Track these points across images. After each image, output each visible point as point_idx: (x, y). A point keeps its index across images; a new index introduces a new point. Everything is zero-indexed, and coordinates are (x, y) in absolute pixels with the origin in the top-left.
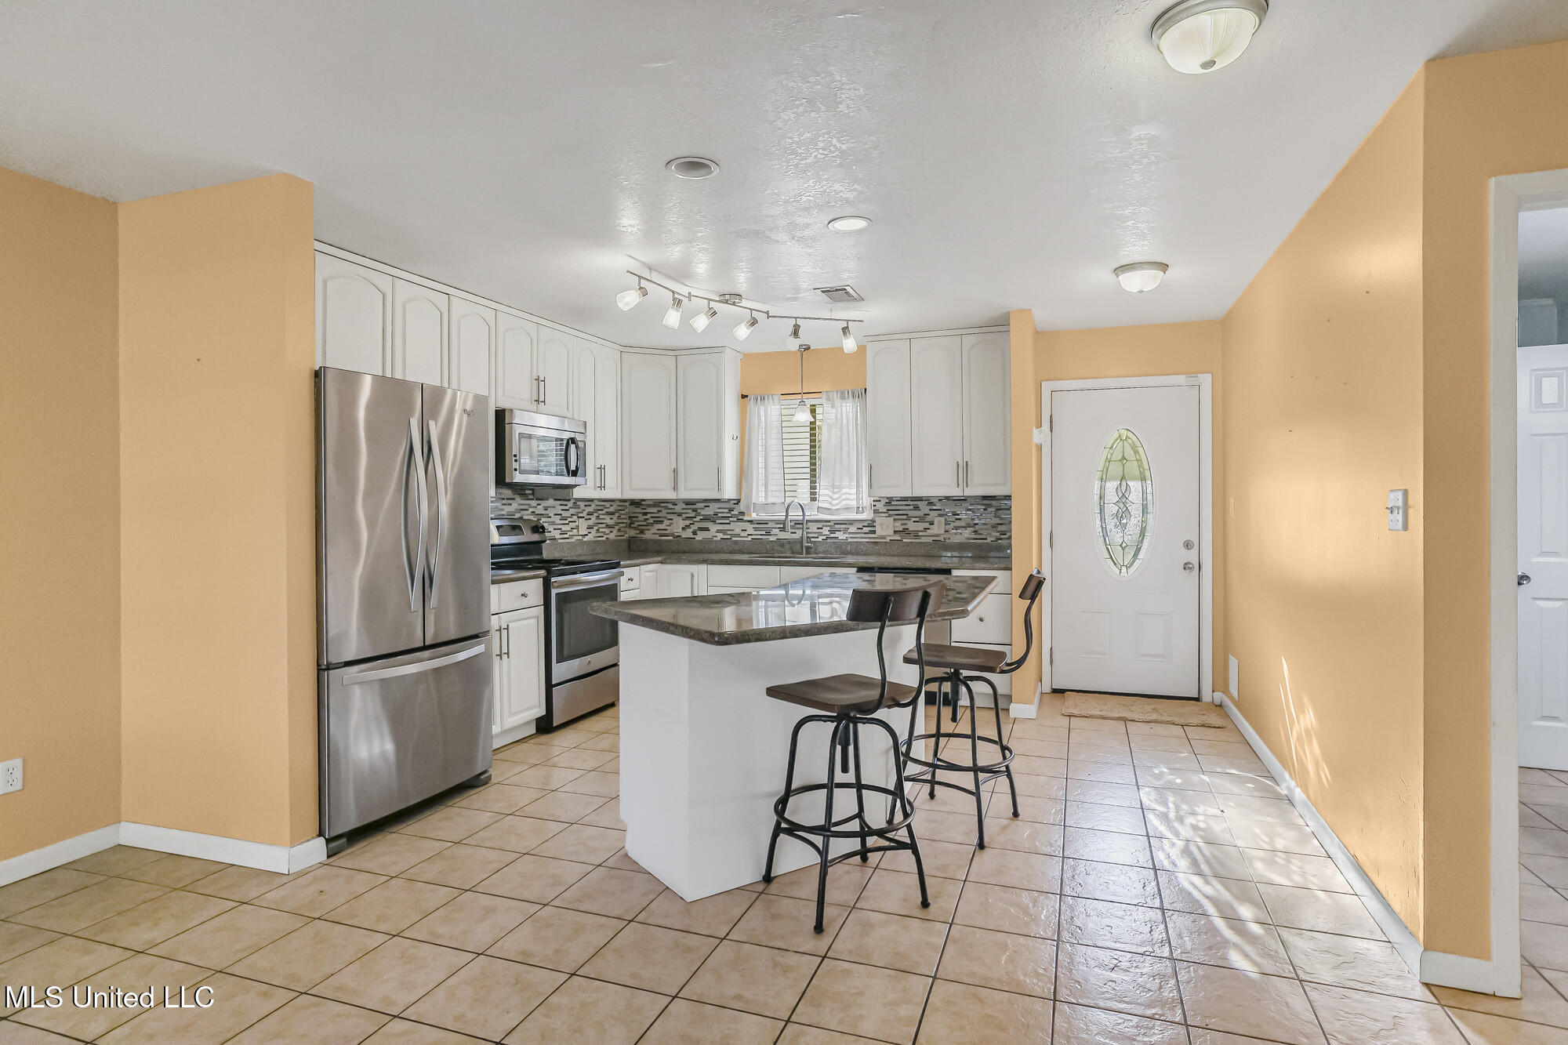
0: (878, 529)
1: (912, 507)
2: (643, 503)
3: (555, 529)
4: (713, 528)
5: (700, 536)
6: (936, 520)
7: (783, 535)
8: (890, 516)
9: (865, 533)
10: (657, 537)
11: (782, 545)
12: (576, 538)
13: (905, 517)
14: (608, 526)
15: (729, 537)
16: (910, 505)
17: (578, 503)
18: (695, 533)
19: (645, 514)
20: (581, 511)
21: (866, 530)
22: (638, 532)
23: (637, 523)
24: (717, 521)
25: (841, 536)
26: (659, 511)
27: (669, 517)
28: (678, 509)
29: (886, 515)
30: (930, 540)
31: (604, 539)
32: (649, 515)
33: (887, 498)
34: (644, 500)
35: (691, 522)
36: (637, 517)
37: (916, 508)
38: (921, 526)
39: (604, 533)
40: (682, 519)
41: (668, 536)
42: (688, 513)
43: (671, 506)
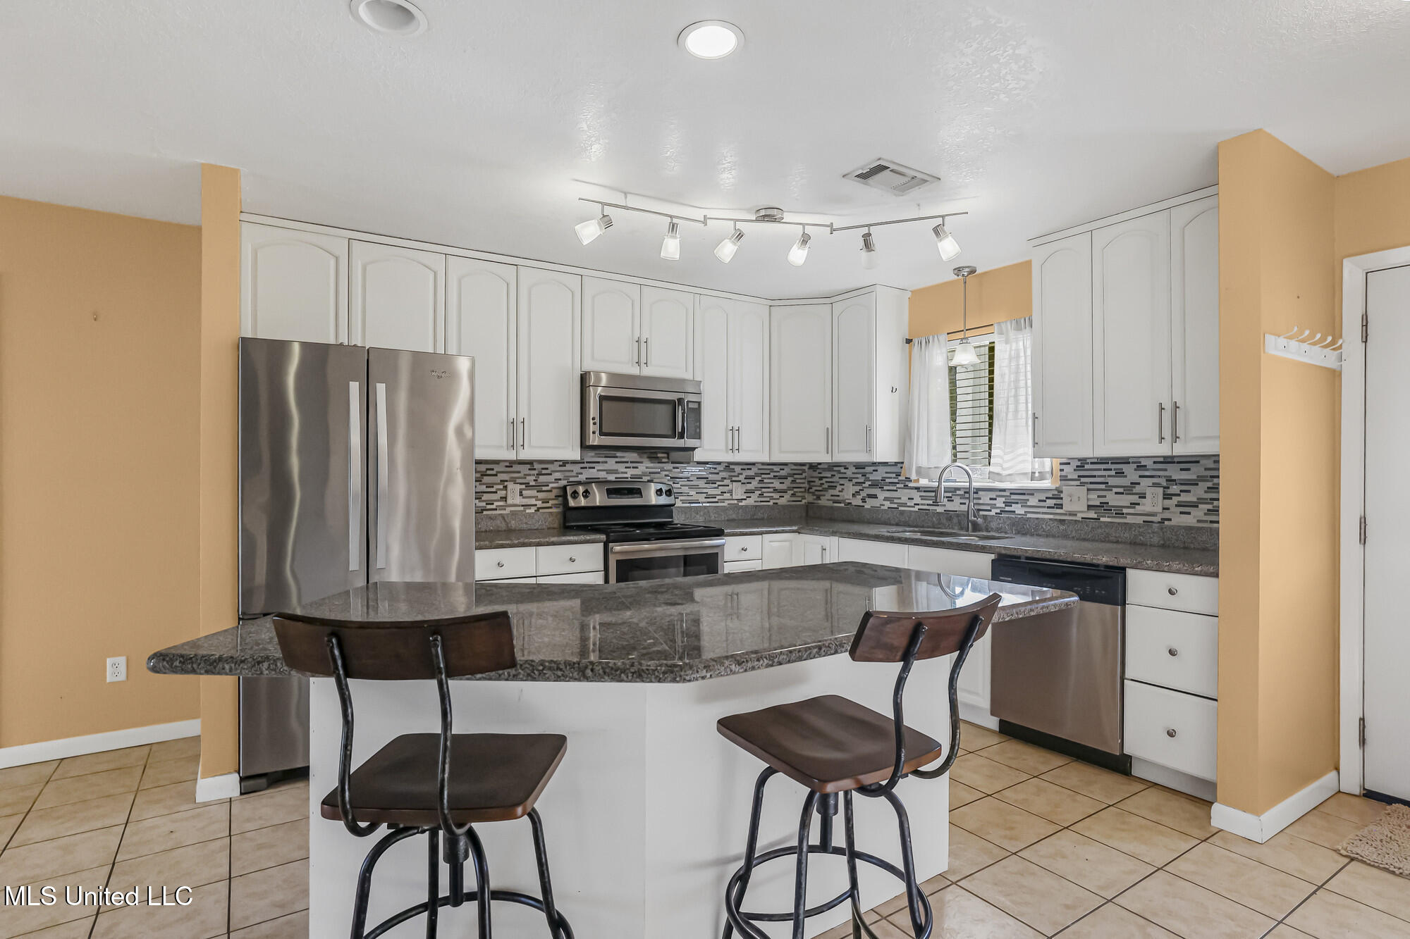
0: (1065, 502)
1: (1113, 473)
2: (819, 466)
3: (697, 493)
4: (882, 495)
5: (870, 504)
6: (1149, 491)
7: (950, 506)
8: (1083, 484)
9: (1048, 507)
10: (830, 504)
11: (950, 519)
12: (727, 502)
13: (1103, 486)
14: (775, 490)
15: (896, 506)
16: (1111, 470)
17: (731, 467)
18: (863, 500)
19: (821, 478)
20: (736, 474)
21: (1051, 502)
22: (815, 497)
23: (815, 488)
24: (885, 488)
25: (1018, 509)
26: (833, 476)
27: (841, 482)
28: (849, 473)
29: (1078, 483)
30: (1139, 520)
31: (771, 503)
32: (825, 480)
33: (1079, 460)
34: (820, 464)
35: (860, 488)
36: (814, 481)
37: (1120, 473)
38: (1125, 500)
39: (772, 498)
40: (853, 485)
41: (840, 503)
42: (857, 478)
43: (843, 470)
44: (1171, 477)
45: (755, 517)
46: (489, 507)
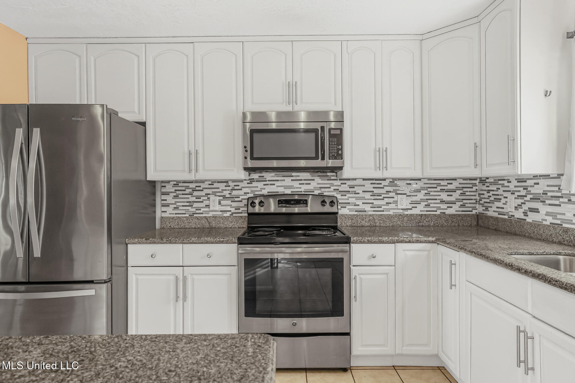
2: (487, 180)
3: (363, 203)
4: (543, 210)
5: (531, 218)
10: (496, 215)
12: (392, 211)
14: (442, 202)
15: (559, 222)
17: (396, 182)
18: (525, 214)
19: (489, 191)
20: (401, 188)
22: (484, 208)
23: (484, 200)
24: (547, 202)
26: (498, 189)
27: (505, 195)
28: (512, 187)
31: (438, 213)
32: (492, 193)
34: (487, 178)
35: (522, 201)
36: (484, 194)
39: (439, 208)
40: (515, 198)
41: (505, 215)
42: (519, 191)
43: (506, 184)
45: (420, 224)
46: (197, 212)
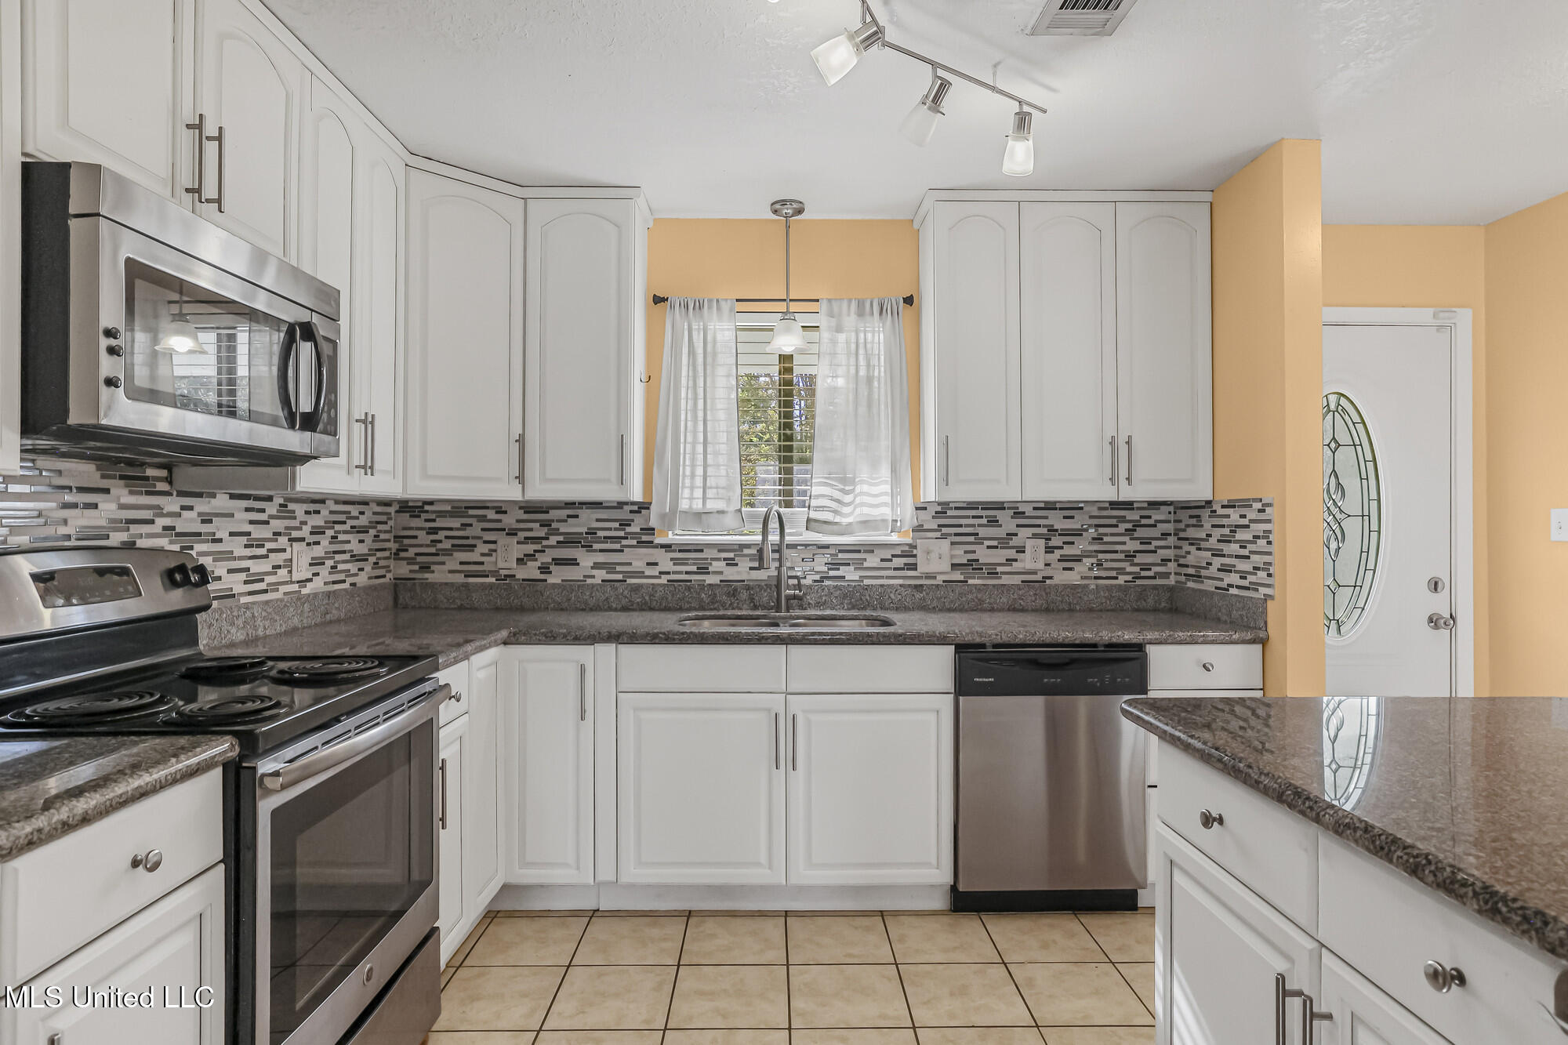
0: (920, 561)
1: (984, 521)
2: (427, 508)
3: (230, 571)
4: (586, 560)
5: (557, 576)
6: (1029, 544)
7: (731, 574)
8: (944, 537)
9: (895, 569)
10: (459, 579)
11: (734, 593)
12: (283, 589)
13: (972, 539)
14: (355, 558)
15: (620, 577)
16: (982, 517)
17: (291, 506)
18: (545, 569)
19: (434, 531)
20: (295, 523)
21: (899, 562)
22: (416, 567)
23: (412, 552)
24: (596, 546)
25: (851, 574)
26: (465, 526)
27: (487, 538)
28: (509, 521)
29: (938, 534)
30: (1016, 580)
31: (346, 586)
32: (441, 535)
33: (939, 504)
34: (431, 503)
35: (538, 547)
36: (415, 537)
37: (993, 522)
38: (1000, 556)
39: (346, 573)
40: (518, 543)
41: (487, 576)
42: (531, 530)
43: (491, 515)
44: (1053, 526)
45: (328, 617)
